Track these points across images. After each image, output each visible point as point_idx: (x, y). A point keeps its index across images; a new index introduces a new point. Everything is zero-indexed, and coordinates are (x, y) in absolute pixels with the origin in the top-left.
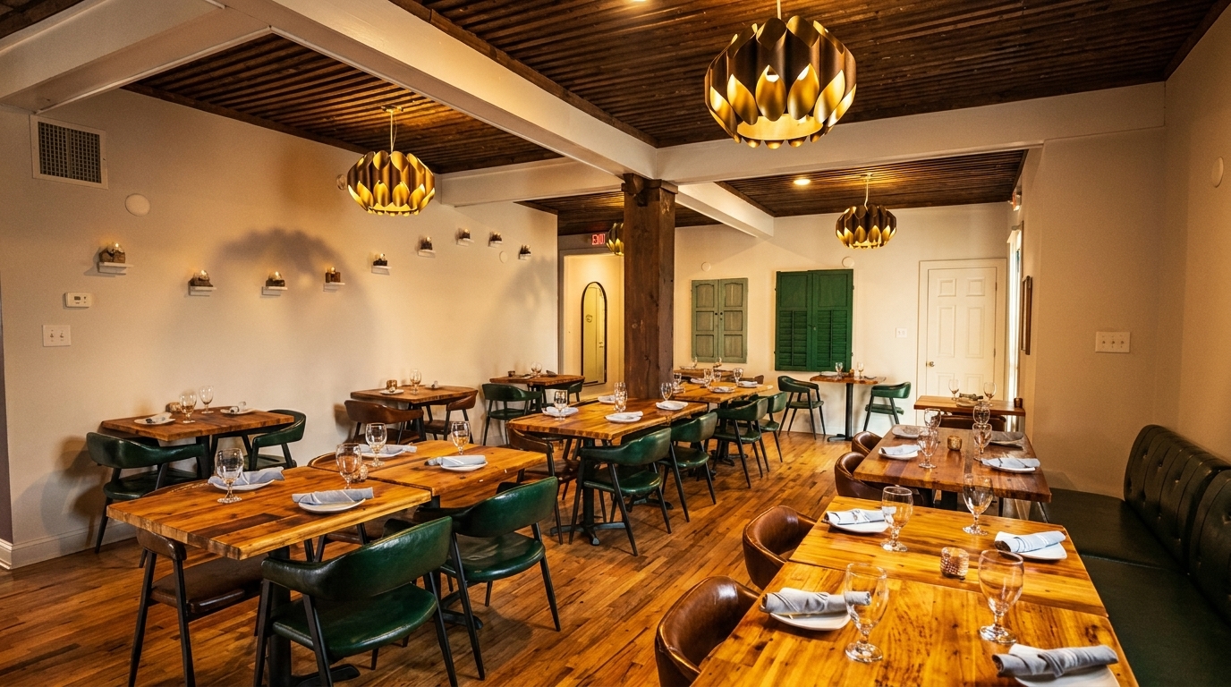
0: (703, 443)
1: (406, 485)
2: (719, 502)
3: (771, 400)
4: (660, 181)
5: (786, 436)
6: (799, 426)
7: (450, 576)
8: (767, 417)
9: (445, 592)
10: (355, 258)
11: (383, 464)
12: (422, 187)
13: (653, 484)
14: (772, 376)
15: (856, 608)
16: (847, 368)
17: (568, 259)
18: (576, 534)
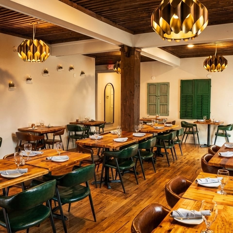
0: (151, 149)
1: (39, 167)
2: (157, 172)
3: (178, 132)
4: (135, 48)
5: (184, 145)
6: (189, 141)
7: (55, 201)
8: (176, 138)
9: (53, 206)
10: (20, 78)
11: (31, 158)
12: (45, 52)
13: (132, 166)
14: (179, 121)
15: (205, 217)
16: (208, 118)
17: (99, 75)
18: (102, 184)
